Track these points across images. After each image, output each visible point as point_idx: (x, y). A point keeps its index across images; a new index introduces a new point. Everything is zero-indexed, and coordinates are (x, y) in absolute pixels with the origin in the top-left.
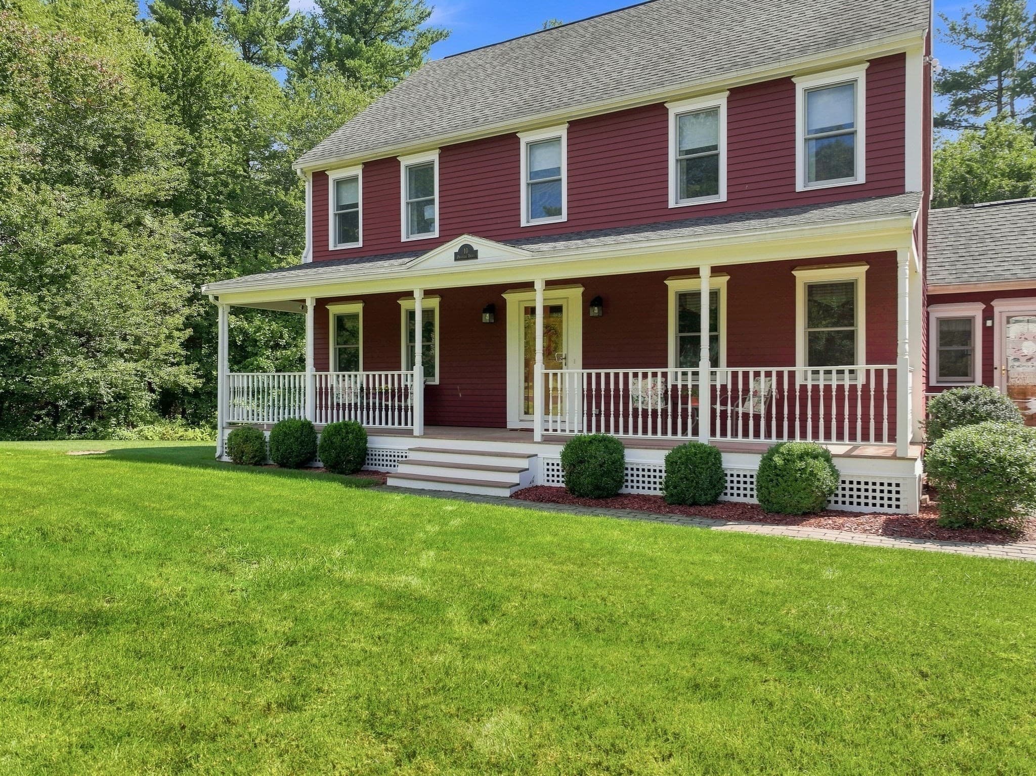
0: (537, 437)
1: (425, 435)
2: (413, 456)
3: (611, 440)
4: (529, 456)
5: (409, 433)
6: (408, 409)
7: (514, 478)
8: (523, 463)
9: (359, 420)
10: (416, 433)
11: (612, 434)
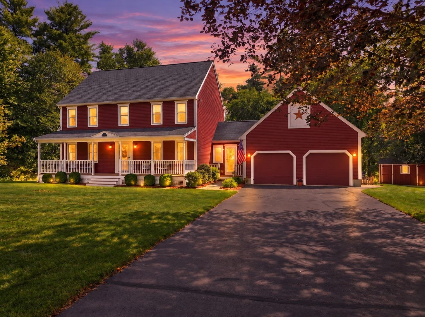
0: (120, 175)
1: (95, 175)
2: (92, 179)
3: (136, 175)
4: (118, 179)
5: (91, 174)
6: (91, 169)
7: (115, 183)
8: (117, 180)
9: (78, 171)
10: (92, 174)
11: (135, 174)
